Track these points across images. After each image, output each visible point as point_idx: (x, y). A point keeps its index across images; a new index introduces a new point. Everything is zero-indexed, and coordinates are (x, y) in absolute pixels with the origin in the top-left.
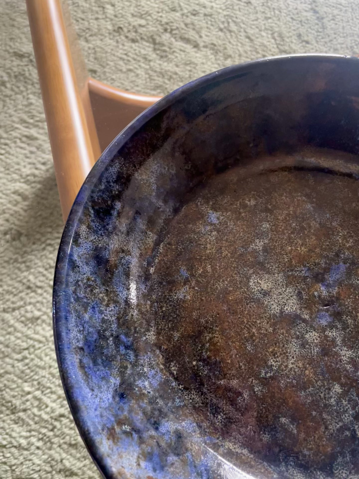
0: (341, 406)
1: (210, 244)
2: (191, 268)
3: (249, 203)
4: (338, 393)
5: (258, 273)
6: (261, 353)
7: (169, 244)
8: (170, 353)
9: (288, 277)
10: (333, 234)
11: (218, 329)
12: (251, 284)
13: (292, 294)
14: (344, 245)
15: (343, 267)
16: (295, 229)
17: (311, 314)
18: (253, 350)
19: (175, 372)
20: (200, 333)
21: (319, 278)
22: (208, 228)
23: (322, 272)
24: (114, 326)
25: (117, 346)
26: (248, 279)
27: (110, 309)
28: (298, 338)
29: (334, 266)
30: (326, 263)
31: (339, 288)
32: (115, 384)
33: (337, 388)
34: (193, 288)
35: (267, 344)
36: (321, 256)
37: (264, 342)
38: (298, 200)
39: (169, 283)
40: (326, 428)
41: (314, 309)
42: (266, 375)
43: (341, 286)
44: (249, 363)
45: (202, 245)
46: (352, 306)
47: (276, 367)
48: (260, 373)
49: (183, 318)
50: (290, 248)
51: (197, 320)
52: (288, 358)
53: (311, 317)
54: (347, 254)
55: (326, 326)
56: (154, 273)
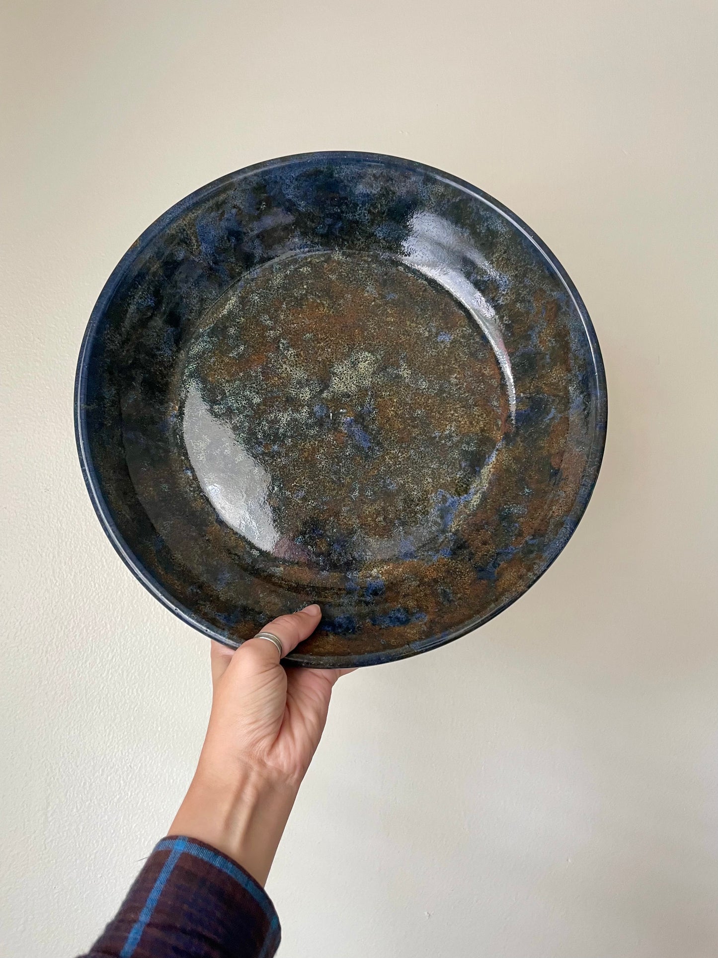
0: (242, 398)
1: (416, 327)
2: (395, 303)
3: (454, 376)
4: (253, 399)
5: (375, 363)
6: (301, 344)
7: (425, 290)
8: (319, 269)
9: (366, 390)
10: (401, 447)
11: (331, 312)
12: (366, 353)
13: (349, 388)
14: (387, 453)
15: (365, 445)
16: (414, 411)
17: (326, 400)
18: (306, 338)
19: (301, 270)
20: (331, 298)
21: (360, 419)
22: (434, 330)
23: (365, 424)
24: (350, 216)
25: (331, 215)
26: (372, 352)
27: (366, 215)
28: (307, 380)
29: (368, 437)
30: (373, 430)
31: (346, 434)
32: (300, 205)
33: (257, 400)
34: (374, 301)
35: (308, 352)
36: (381, 428)
37: (310, 350)
38: (446, 425)
39: (385, 281)
40: (228, 381)
41: (330, 404)
42: (282, 343)
43: (347, 437)
44: (295, 332)
45: (417, 320)
46: (326, 439)
47: (286, 353)
48: (285, 339)
49: (348, 286)
50: (395, 400)
51: (343, 297)
52: (291, 366)
53: (323, 398)
54: (378, 453)
55: (313, 409)
56: (398, 270)
